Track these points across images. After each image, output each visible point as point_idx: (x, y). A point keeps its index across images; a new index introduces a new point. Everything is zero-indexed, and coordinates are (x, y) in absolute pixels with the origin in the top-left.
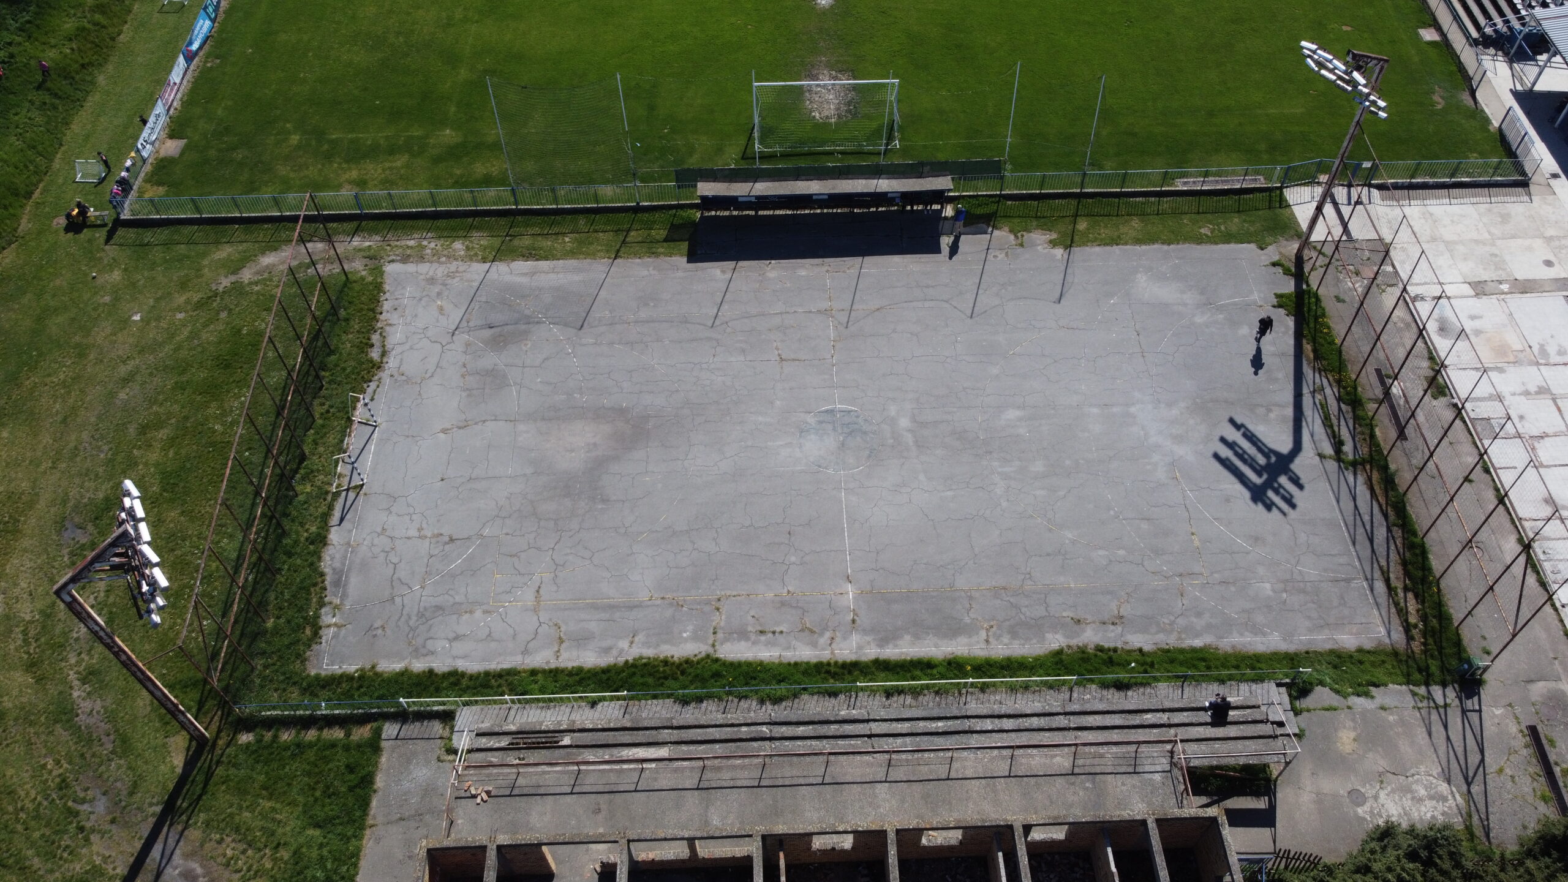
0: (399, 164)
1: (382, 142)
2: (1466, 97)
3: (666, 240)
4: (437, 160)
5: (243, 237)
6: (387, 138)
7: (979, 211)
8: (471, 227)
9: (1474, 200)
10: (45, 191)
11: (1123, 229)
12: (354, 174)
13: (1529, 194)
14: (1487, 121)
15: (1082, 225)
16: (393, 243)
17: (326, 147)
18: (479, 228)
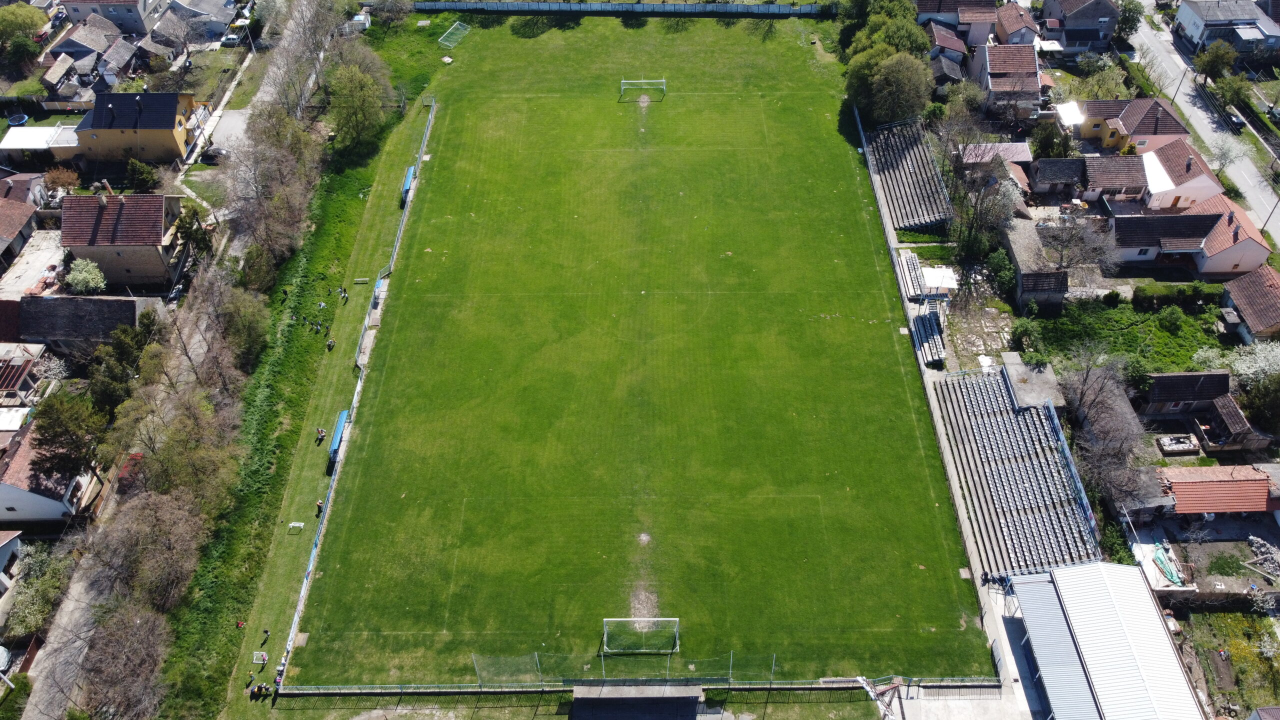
0: (419, 654)
1: (410, 638)
2: (977, 621)
3: (557, 714)
4: (440, 652)
5: (342, 706)
6: (413, 635)
7: (718, 699)
8: (458, 702)
9: (972, 697)
10: (238, 669)
11: (791, 713)
12: (397, 661)
13: (1000, 694)
14: (986, 639)
15: (769, 710)
16: (418, 711)
17: (381, 641)
18: (461, 702)
